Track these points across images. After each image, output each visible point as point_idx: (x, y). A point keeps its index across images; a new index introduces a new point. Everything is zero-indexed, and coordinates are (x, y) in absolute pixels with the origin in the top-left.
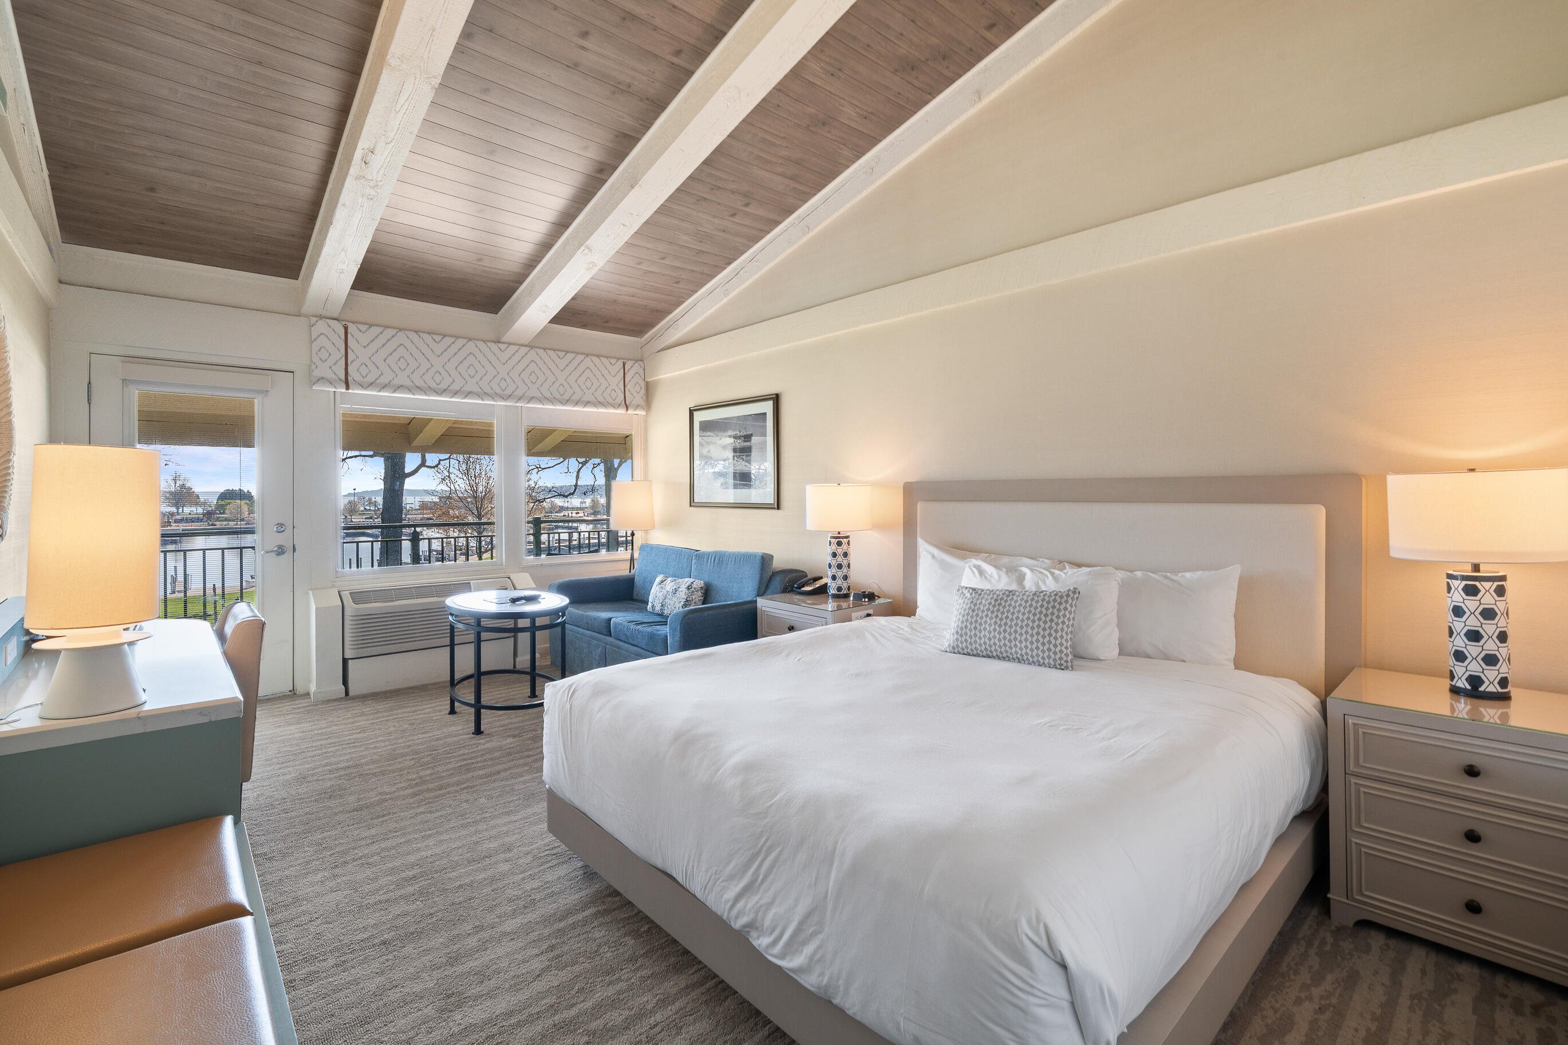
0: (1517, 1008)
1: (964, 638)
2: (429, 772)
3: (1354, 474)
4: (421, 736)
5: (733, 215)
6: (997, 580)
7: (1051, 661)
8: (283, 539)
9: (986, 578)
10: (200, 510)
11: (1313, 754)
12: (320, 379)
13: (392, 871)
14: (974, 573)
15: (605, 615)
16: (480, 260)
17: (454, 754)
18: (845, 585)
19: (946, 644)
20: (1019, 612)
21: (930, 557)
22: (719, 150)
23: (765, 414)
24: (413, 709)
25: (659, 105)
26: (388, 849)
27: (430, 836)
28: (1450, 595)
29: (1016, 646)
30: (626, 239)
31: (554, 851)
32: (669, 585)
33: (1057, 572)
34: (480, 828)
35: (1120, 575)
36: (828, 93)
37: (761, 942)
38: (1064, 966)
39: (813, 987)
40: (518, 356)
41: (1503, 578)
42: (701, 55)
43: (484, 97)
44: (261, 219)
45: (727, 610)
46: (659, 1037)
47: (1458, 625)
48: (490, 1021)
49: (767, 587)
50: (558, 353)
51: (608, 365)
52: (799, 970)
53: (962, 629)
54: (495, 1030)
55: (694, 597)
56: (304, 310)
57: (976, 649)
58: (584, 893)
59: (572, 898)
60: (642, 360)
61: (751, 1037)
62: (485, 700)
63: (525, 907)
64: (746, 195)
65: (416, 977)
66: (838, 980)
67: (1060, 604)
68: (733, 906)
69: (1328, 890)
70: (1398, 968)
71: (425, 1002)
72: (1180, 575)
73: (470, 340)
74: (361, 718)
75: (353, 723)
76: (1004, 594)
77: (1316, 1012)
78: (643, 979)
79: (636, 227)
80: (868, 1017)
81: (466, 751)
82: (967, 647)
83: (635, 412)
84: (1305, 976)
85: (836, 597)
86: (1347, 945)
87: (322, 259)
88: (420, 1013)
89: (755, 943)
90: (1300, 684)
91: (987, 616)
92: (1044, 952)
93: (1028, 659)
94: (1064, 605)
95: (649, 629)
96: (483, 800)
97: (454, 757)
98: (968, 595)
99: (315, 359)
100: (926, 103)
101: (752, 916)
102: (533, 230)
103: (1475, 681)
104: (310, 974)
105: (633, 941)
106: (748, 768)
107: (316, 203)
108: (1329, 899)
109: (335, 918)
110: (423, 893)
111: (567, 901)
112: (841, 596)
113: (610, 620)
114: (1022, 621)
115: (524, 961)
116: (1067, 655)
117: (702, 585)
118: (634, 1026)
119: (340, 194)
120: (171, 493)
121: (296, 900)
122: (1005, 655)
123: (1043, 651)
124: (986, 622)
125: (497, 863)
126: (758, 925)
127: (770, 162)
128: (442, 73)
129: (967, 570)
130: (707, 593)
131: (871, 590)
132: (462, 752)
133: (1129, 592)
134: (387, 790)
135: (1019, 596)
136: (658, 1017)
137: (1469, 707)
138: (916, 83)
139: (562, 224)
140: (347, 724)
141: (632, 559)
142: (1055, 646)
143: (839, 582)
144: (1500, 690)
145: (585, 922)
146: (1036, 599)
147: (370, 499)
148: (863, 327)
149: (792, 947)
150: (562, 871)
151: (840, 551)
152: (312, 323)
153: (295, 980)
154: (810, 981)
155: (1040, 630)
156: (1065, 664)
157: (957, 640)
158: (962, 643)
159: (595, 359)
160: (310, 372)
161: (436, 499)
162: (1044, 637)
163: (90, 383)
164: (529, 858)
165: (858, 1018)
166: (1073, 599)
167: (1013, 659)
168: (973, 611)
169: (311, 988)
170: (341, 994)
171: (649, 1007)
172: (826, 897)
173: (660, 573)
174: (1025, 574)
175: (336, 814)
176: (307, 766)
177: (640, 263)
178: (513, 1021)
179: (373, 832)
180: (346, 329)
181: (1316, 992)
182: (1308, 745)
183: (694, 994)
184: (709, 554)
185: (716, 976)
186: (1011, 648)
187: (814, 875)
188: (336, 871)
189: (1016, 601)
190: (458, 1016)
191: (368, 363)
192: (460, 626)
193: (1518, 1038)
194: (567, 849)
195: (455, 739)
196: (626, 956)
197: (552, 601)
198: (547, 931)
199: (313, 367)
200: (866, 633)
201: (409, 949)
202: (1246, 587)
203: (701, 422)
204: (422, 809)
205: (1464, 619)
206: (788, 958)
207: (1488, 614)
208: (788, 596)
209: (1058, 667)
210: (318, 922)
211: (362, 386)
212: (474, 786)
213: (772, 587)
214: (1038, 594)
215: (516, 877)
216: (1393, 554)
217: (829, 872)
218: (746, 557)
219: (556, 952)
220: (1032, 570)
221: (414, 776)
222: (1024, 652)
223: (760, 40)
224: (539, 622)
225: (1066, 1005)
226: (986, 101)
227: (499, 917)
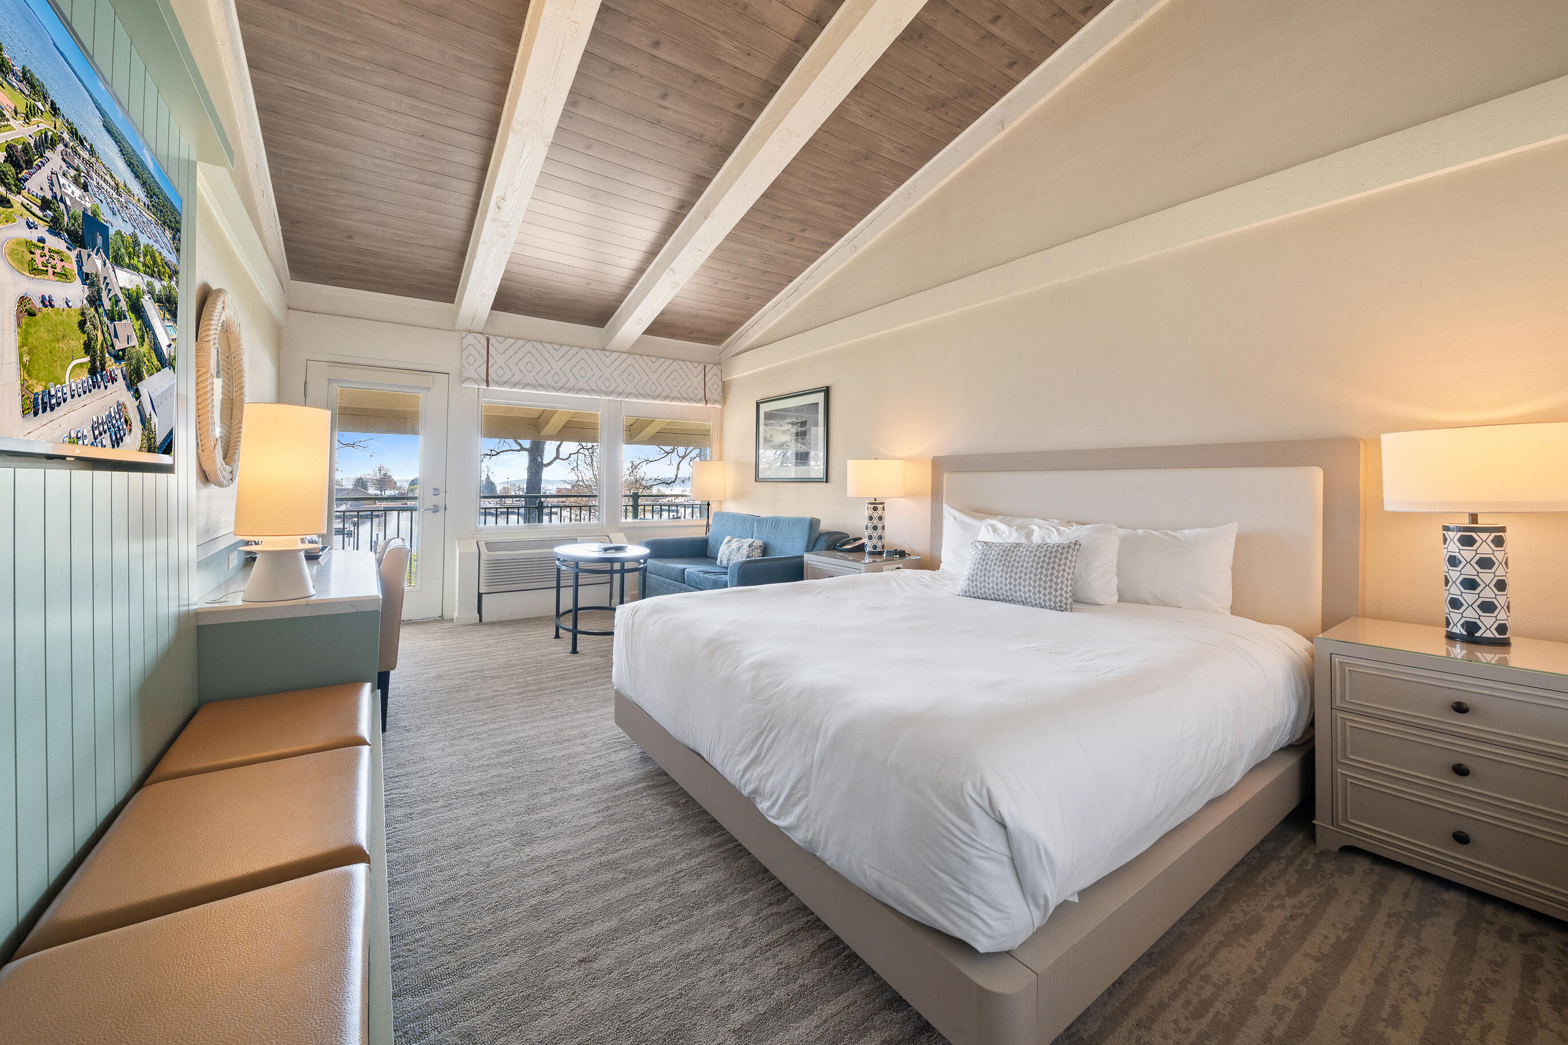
0: (1505, 934)
1: (975, 583)
2: (533, 678)
3: (1354, 439)
4: (531, 653)
5: (792, 240)
6: (1006, 534)
7: (1052, 603)
8: (438, 500)
9: (998, 534)
10: (397, 492)
11: (1301, 691)
12: (468, 379)
13: (495, 745)
14: (988, 530)
15: (681, 566)
16: (589, 284)
17: (554, 667)
18: (879, 544)
19: (959, 589)
20: (1024, 561)
21: (952, 519)
22: (776, 184)
23: (817, 404)
24: (527, 633)
25: (726, 151)
26: (495, 730)
27: (526, 723)
28: (1446, 546)
29: (1020, 590)
30: (702, 261)
31: (620, 740)
32: (735, 544)
33: (1062, 528)
34: (565, 719)
35: (1122, 532)
36: (869, 132)
37: (763, 806)
38: (1004, 826)
39: (801, 842)
40: (619, 361)
41: (1503, 529)
42: (760, 107)
43: (587, 152)
44: (426, 257)
45: (778, 562)
46: (682, 880)
47: (1454, 575)
48: (552, 856)
49: (814, 546)
50: (651, 358)
51: (692, 368)
52: (789, 828)
53: (973, 576)
54: (554, 862)
55: (754, 554)
56: (457, 327)
57: (985, 593)
58: (639, 772)
59: (629, 774)
60: (720, 364)
61: (758, 888)
62: (580, 628)
63: (591, 778)
64: (802, 222)
65: (501, 820)
66: (820, 834)
67: (1062, 554)
68: (743, 776)
69: (1313, 815)
70: (1380, 890)
71: (505, 837)
72: (1180, 532)
73: (582, 348)
74: (489, 638)
75: (482, 641)
76: (1012, 546)
77: (1286, 918)
78: (676, 837)
79: (710, 252)
80: (842, 868)
81: (564, 665)
82: (977, 591)
83: (713, 406)
84: (1281, 888)
85: (871, 553)
86: (1329, 866)
87: (469, 286)
88: (500, 844)
89: (759, 807)
90: (1295, 631)
91: (995, 564)
92: (986, 812)
93: (1031, 602)
94: (1065, 555)
95: (714, 577)
96: (571, 700)
97: (554, 669)
98: (980, 547)
99: (465, 363)
100: (956, 135)
101: (756, 784)
102: (630, 258)
103: (1472, 627)
104: (424, 810)
105: (672, 809)
106: (761, 666)
107: (465, 243)
108: (1314, 825)
109: (448, 774)
110: (515, 762)
111: (625, 776)
112: (876, 553)
113: (684, 570)
114: (1027, 568)
115: (584, 816)
116: (1066, 598)
117: (761, 544)
118: (663, 870)
119: (481, 233)
120: (377, 480)
121: (423, 759)
122: (1010, 598)
123: (1045, 595)
124: (994, 570)
125: (574, 745)
126: (761, 791)
127: (821, 193)
128: (553, 133)
129: (983, 528)
130: (765, 549)
131: (902, 549)
132: (560, 665)
133: (1130, 547)
134: (499, 688)
135: (1025, 547)
136: (684, 866)
137: (1464, 652)
138: (947, 119)
139: (653, 252)
140: (477, 642)
141: (708, 525)
142: (1056, 590)
143: (875, 541)
144: (1498, 636)
145: (637, 792)
146: (1040, 550)
147: (519, 486)
148: (900, 327)
149: (786, 807)
150: (623, 755)
151: (876, 515)
152: (463, 336)
153: (413, 814)
154: (798, 837)
155: (1042, 576)
156: (1064, 606)
157: (969, 585)
158: (973, 587)
159: (681, 363)
160: (461, 373)
161: (569, 487)
162: (1045, 582)
163: (306, 382)
164: (600, 743)
165: (835, 868)
166: (1074, 550)
167: (1018, 602)
168: (984, 560)
169: (425, 820)
170: (445, 826)
171: (678, 858)
172: (812, 766)
173: (729, 535)
174: (1033, 531)
175: (460, 703)
176: (444, 669)
177: (716, 283)
178: (569, 857)
179: (485, 717)
180: (488, 340)
181: (1289, 902)
182: (1296, 684)
183: (715, 852)
184: (768, 519)
185: (735, 840)
186: (1015, 592)
187: (803, 749)
188: (455, 742)
189: (1022, 552)
190: (528, 850)
191: (504, 366)
192: (564, 568)
193: (1499, 959)
194: (630, 739)
195: (556, 656)
196: (665, 819)
197: (636, 551)
198: (605, 797)
199: (463, 369)
200: (892, 580)
201: (499, 799)
202: (1243, 542)
203: (765, 413)
204: (524, 704)
205: (1459, 568)
206: (783, 818)
207: (1486, 563)
208: (832, 553)
209: (1059, 609)
210: (436, 775)
211: (498, 384)
212: (566, 690)
213: (818, 546)
214: (1042, 546)
215: (587, 756)
216: (1388, 507)
217: (815, 746)
218: (797, 521)
219: (610, 812)
220: (1040, 527)
221: (521, 681)
222: (1027, 596)
223: (806, 89)
224: (627, 566)
225: (1006, 860)
226: (1008, 129)
227: (570, 783)
